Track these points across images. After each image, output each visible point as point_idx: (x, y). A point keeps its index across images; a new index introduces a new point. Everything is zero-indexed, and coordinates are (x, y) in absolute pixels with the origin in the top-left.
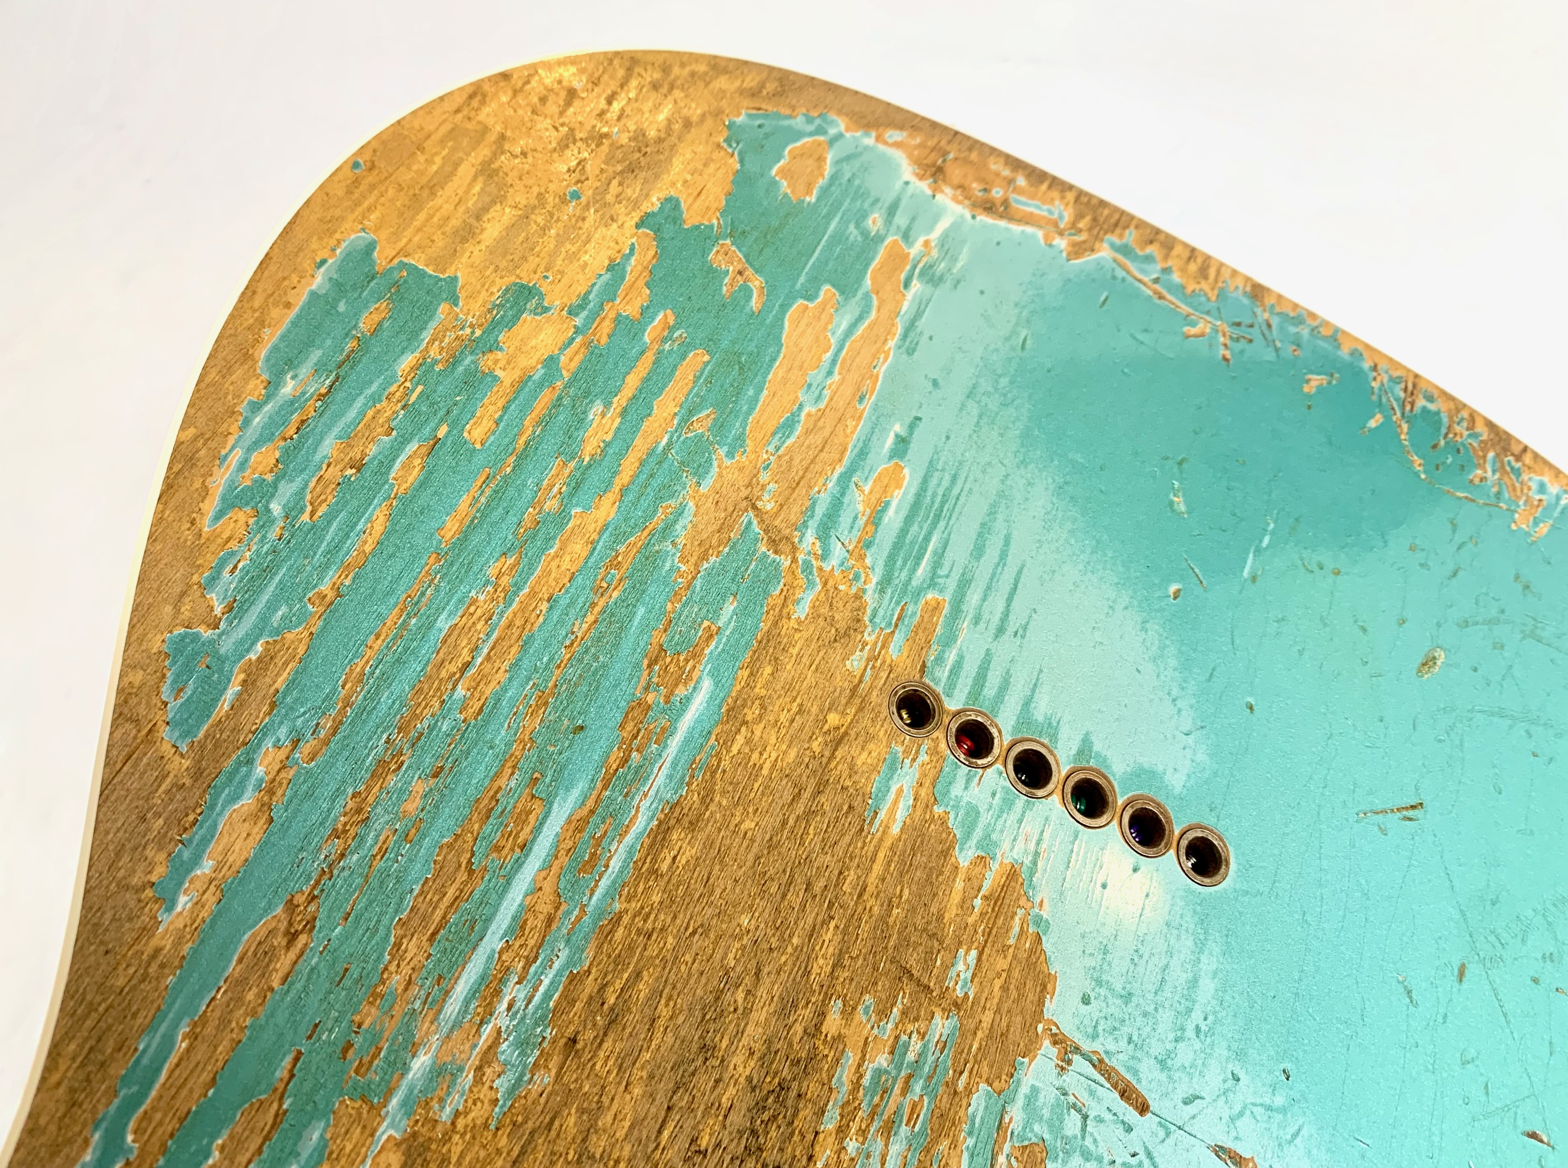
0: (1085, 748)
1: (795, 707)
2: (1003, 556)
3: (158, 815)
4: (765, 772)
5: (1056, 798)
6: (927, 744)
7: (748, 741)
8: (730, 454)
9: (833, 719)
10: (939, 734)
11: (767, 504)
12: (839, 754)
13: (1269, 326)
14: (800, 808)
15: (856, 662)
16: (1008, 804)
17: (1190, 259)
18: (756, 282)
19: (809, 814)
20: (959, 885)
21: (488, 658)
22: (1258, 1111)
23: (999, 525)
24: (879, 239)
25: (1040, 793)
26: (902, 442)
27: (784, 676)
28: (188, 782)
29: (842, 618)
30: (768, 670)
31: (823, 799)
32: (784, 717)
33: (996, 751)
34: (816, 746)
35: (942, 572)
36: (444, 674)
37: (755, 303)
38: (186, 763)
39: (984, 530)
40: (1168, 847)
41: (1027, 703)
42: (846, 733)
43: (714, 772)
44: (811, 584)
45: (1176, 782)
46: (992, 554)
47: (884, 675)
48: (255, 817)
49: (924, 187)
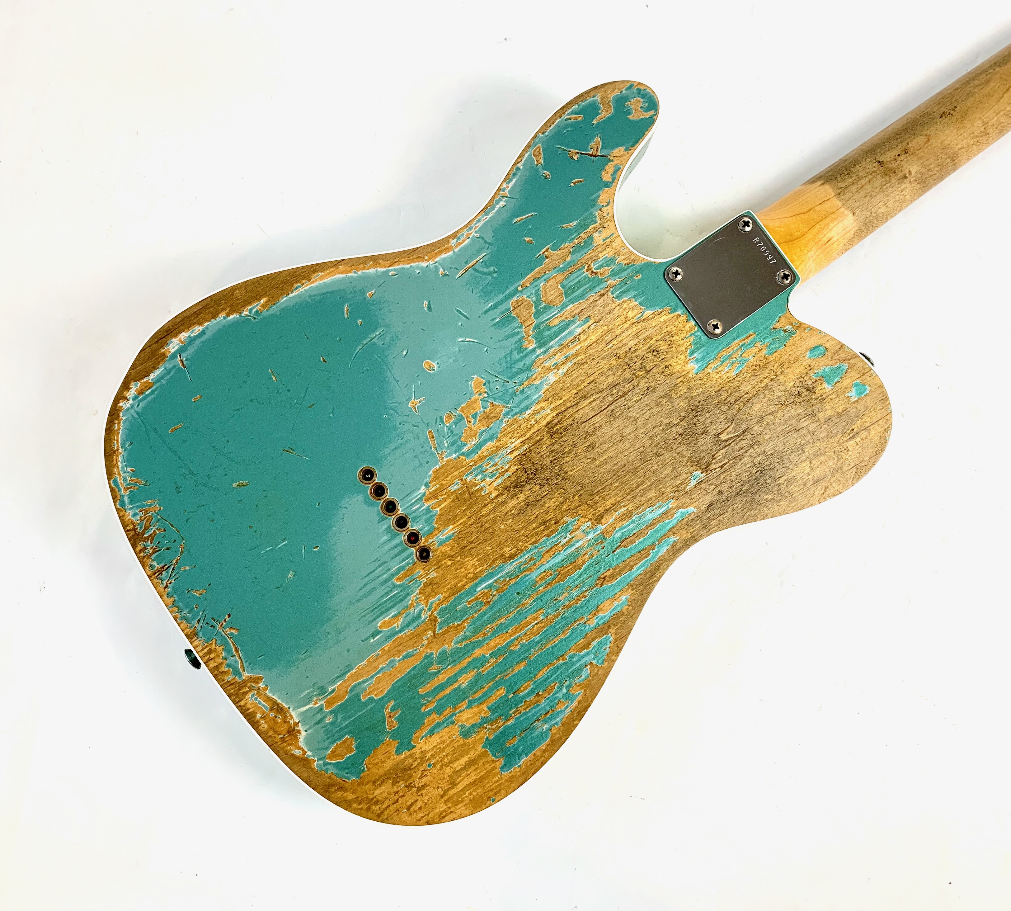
0: (382, 519)
1: (458, 571)
2: (366, 584)
3: (621, 621)
4: (476, 559)
5: (400, 512)
6: (427, 544)
7: (476, 569)
8: (432, 654)
9: (449, 563)
10: (422, 544)
11: (430, 633)
12: (453, 554)
13: (199, 621)
14: (473, 545)
15: (433, 575)
16: (414, 519)
17: (211, 659)
18: (386, 711)
19: (471, 542)
20: (443, 506)
21: (531, 623)
22: (400, 413)
23: (361, 594)
24: (331, 712)
25: (404, 516)
26: (373, 636)
27: (456, 581)
28: (612, 626)
29: (429, 589)
30: (459, 585)
31: (465, 545)
32: (463, 570)
33: (409, 532)
34: (459, 558)
35: (389, 589)
36: (543, 624)
37: (392, 703)
38: (610, 630)
39: (365, 596)
40: (377, 483)
41: (390, 540)
42: (448, 557)
43: (490, 565)
44: (432, 604)
45: (360, 497)
46: (368, 588)
47: (427, 568)
48: (601, 610)
49: (300, 727)
